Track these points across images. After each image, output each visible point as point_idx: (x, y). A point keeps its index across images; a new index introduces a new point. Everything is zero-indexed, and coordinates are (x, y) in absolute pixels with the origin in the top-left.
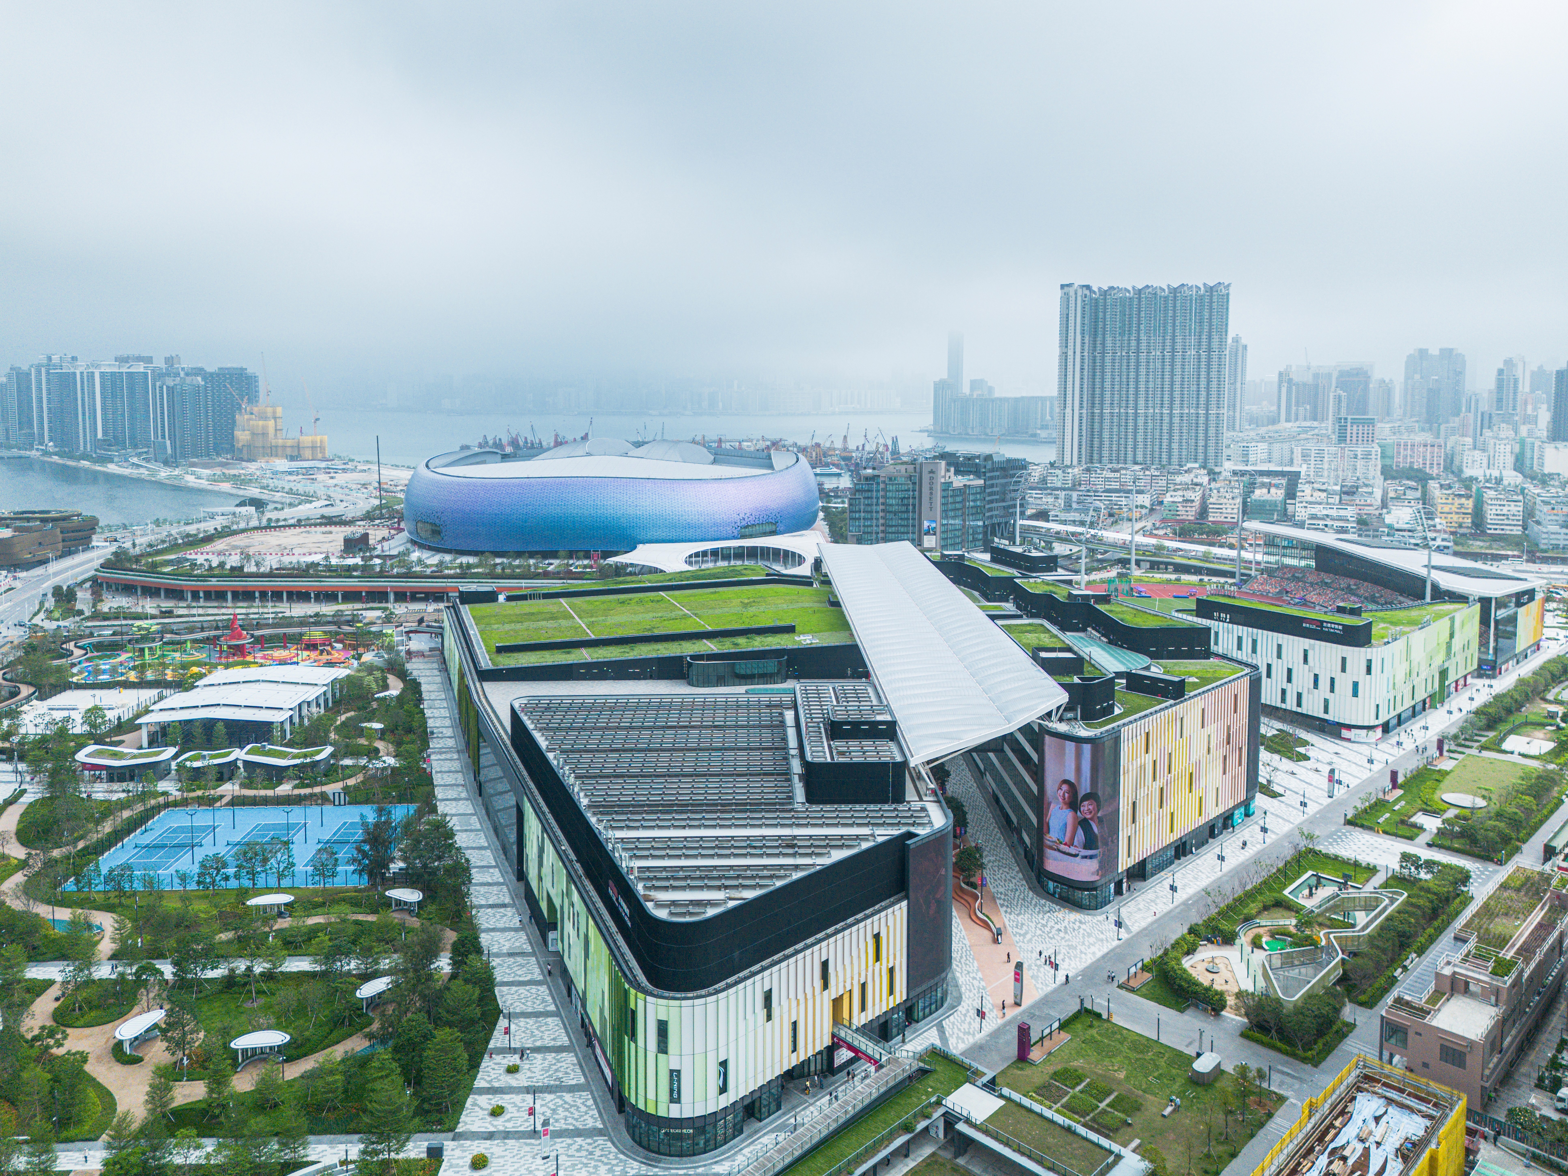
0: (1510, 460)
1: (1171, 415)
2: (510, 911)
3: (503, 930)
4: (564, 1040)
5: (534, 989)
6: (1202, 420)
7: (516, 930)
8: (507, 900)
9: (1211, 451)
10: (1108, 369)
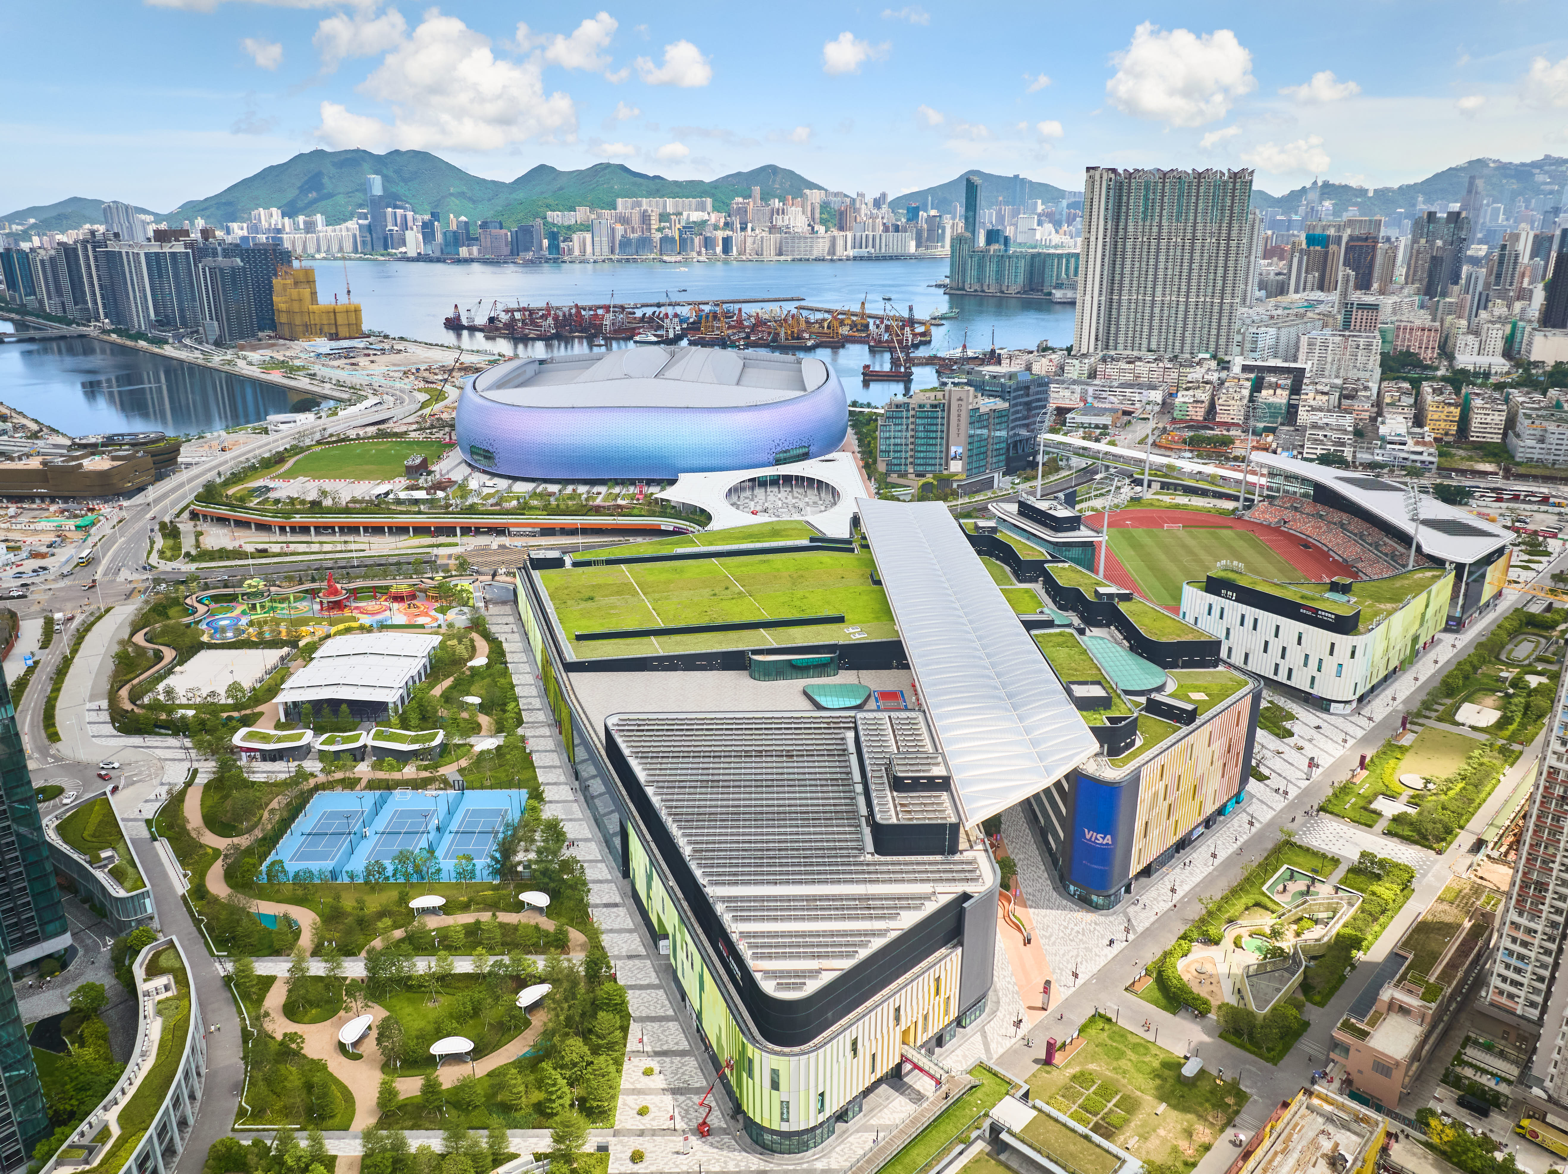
0: (1500, 345)
1: (1187, 303)
2: (622, 911)
3: (620, 931)
4: (684, 1045)
5: (653, 993)
6: (1216, 309)
7: (630, 931)
8: (618, 900)
9: (1222, 341)
10: (1129, 255)
